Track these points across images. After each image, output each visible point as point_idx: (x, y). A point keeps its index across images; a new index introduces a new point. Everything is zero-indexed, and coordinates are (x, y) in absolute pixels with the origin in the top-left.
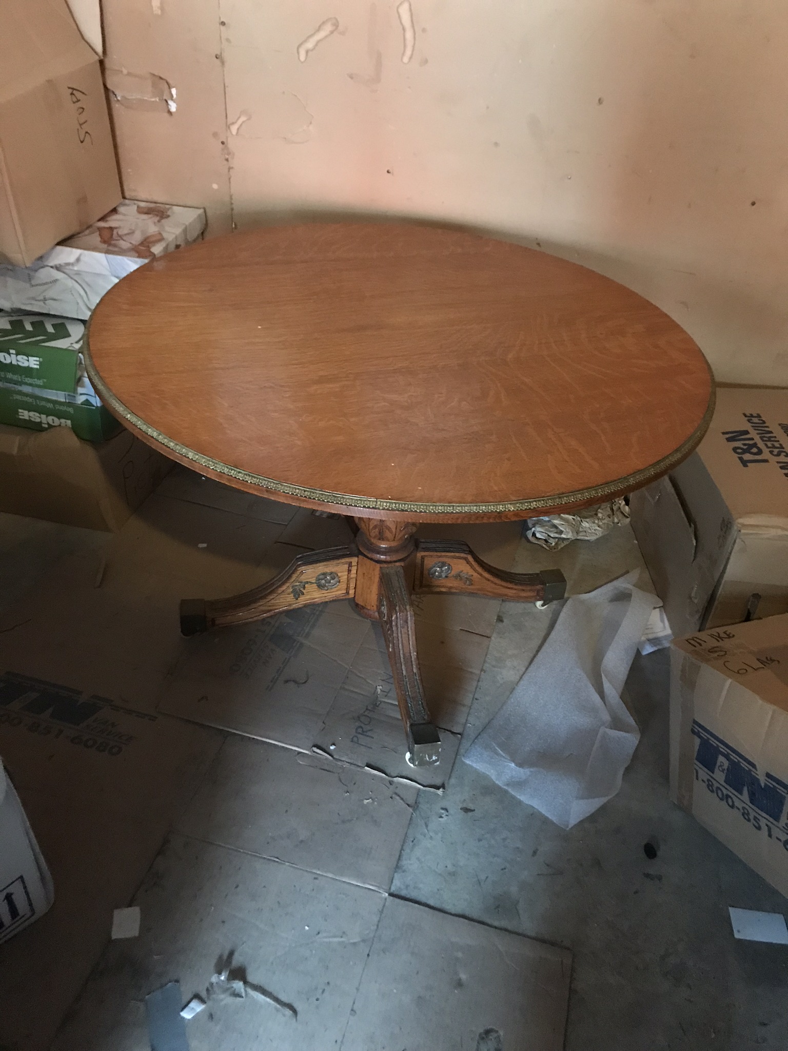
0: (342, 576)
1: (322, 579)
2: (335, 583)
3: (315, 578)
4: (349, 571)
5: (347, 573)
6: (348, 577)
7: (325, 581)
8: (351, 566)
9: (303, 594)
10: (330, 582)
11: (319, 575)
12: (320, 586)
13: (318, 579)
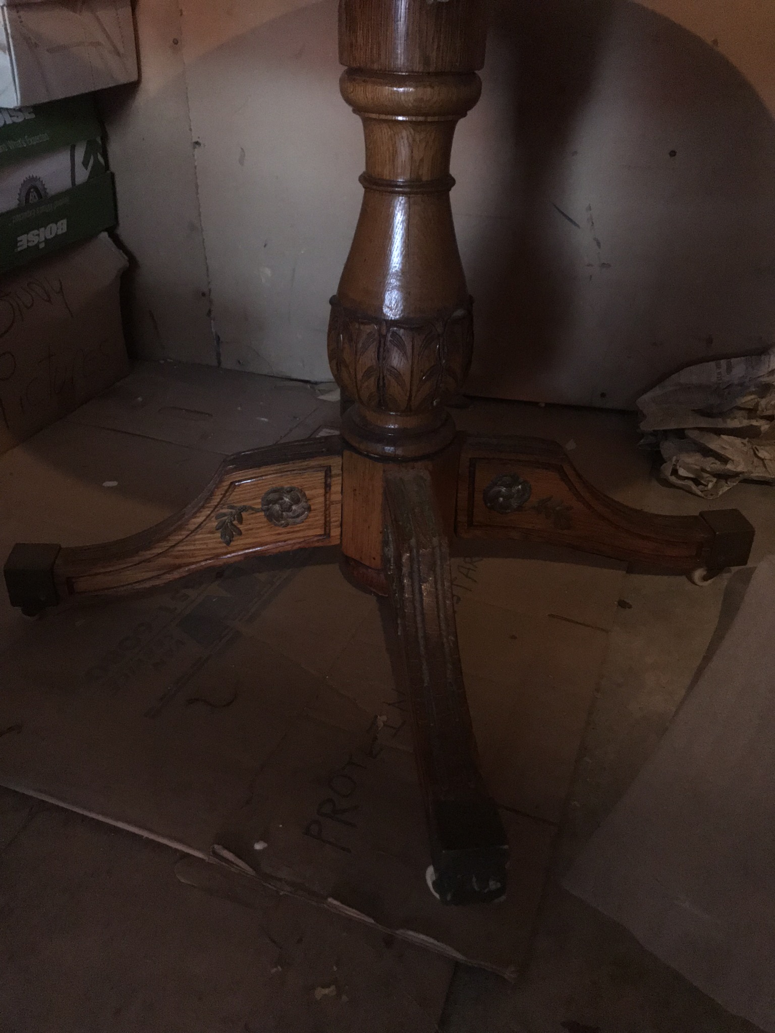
0: (314, 497)
1: (275, 502)
2: (300, 511)
3: (260, 500)
4: (327, 486)
5: (322, 491)
6: (326, 501)
7: (281, 505)
8: (331, 477)
9: (240, 533)
10: (289, 509)
11: (268, 493)
12: (272, 517)
13: (268, 502)
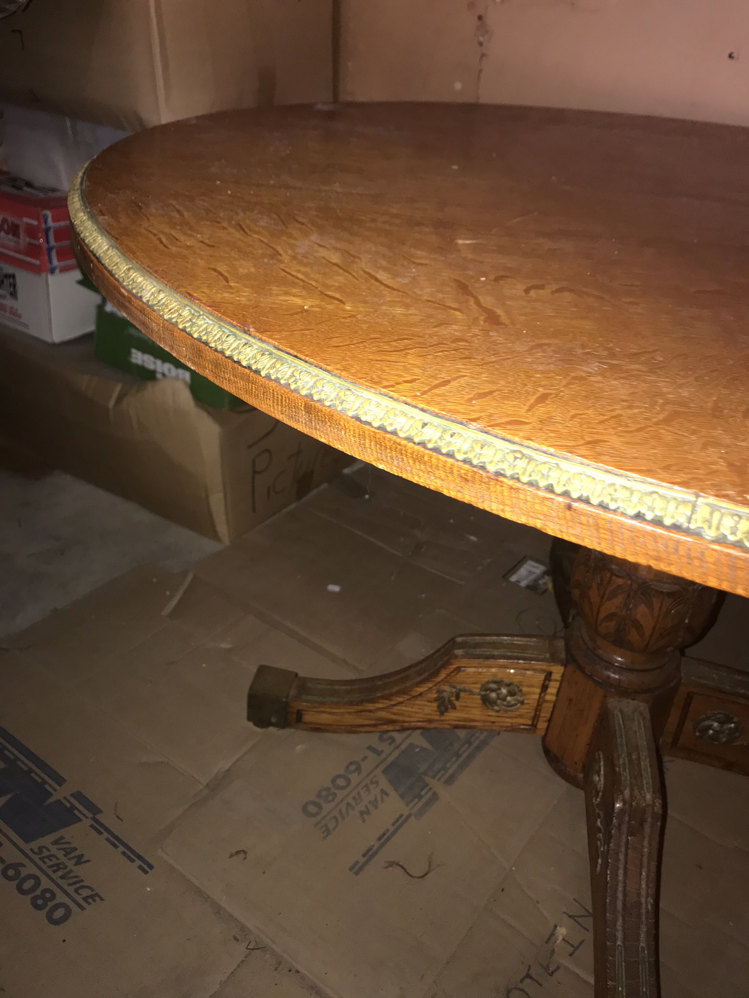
0: (530, 693)
1: (493, 690)
2: (513, 702)
3: (479, 686)
4: (544, 688)
5: (539, 691)
6: (540, 697)
7: (498, 695)
8: (550, 680)
9: (454, 707)
10: (504, 699)
11: (488, 682)
12: (486, 701)
13: (485, 688)
